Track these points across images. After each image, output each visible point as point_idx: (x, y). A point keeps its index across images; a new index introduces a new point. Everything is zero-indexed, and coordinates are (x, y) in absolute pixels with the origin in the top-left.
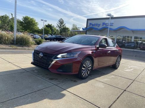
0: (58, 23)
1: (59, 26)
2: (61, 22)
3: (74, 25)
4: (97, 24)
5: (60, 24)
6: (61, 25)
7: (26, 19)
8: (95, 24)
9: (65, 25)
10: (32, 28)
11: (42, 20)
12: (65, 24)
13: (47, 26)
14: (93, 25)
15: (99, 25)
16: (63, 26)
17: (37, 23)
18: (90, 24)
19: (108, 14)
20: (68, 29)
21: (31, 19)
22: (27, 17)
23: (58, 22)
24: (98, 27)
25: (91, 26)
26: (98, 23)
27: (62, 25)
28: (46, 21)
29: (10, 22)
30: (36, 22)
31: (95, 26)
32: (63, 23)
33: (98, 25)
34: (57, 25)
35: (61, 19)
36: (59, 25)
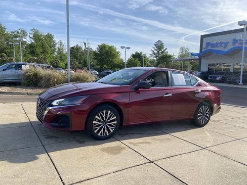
0: (153, 49)
1: (155, 54)
2: (159, 46)
3: (182, 49)
4: (221, 43)
5: (156, 50)
6: (158, 52)
7: (102, 48)
8: (217, 44)
9: (166, 51)
10: (111, 62)
11: (122, 48)
12: (166, 49)
13: (134, 56)
14: (213, 46)
15: (226, 44)
16: (163, 52)
17: (118, 53)
18: (208, 44)
19: (239, 22)
20: (170, 57)
21: (110, 47)
22: (104, 44)
23: (154, 47)
24: (225, 48)
25: (210, 48)
26: (223, 41)
27: (160, 52)
28: (128, 48)
29: (83, 55)
30: (117, 51)
31: (218, 47)
32: (163, 48)
33: (223, 45)
34: (151, 52)
35: (159, 41)
36: (156, 52)
